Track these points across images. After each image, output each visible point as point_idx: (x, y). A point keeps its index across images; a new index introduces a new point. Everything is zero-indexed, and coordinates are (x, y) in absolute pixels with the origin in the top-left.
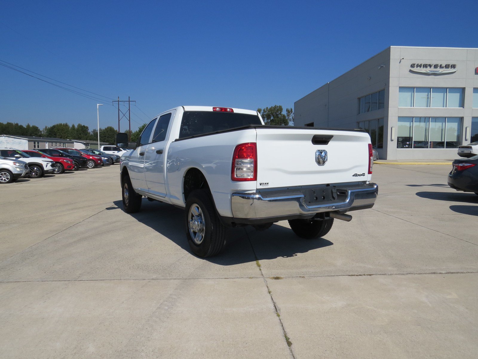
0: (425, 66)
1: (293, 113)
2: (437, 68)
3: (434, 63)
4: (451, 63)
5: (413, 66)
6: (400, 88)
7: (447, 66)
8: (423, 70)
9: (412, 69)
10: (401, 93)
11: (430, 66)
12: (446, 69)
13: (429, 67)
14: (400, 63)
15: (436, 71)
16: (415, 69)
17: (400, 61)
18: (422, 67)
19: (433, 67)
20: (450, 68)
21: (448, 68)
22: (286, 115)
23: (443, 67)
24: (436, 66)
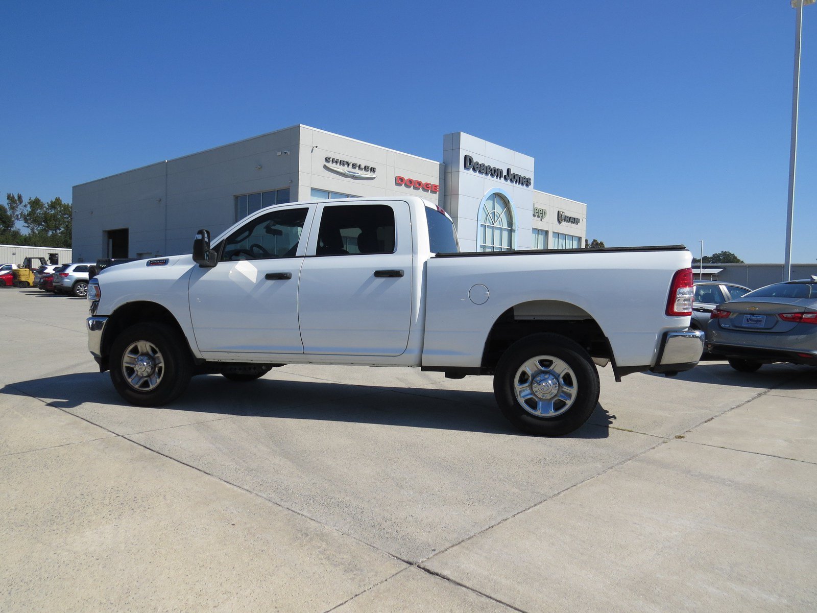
0: (342, 163)
1: (23, 204)
2: (355, 168)
3: (352, 161)
4: (371, 165)
5: (327, 160)
6: (312, 189)
7: (366, 168)
8: (340, 169)
9: (327, 165)
10: (312, 197)
11: (348, 164)
12: (365, 173)
13: (346, 166)
14: (312, 152)
15: (355, 173)
16: (330, 165)
17: (313, 150)
18: (338, 164)
19: (351, 166)
20: (369, 171)
21: (367, 171)
22: (7, 207)
23: (362, 169)
24: (354, 166)
